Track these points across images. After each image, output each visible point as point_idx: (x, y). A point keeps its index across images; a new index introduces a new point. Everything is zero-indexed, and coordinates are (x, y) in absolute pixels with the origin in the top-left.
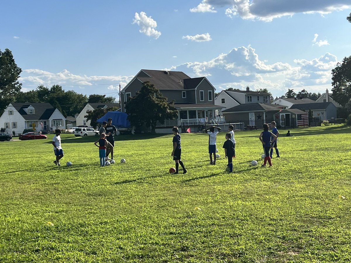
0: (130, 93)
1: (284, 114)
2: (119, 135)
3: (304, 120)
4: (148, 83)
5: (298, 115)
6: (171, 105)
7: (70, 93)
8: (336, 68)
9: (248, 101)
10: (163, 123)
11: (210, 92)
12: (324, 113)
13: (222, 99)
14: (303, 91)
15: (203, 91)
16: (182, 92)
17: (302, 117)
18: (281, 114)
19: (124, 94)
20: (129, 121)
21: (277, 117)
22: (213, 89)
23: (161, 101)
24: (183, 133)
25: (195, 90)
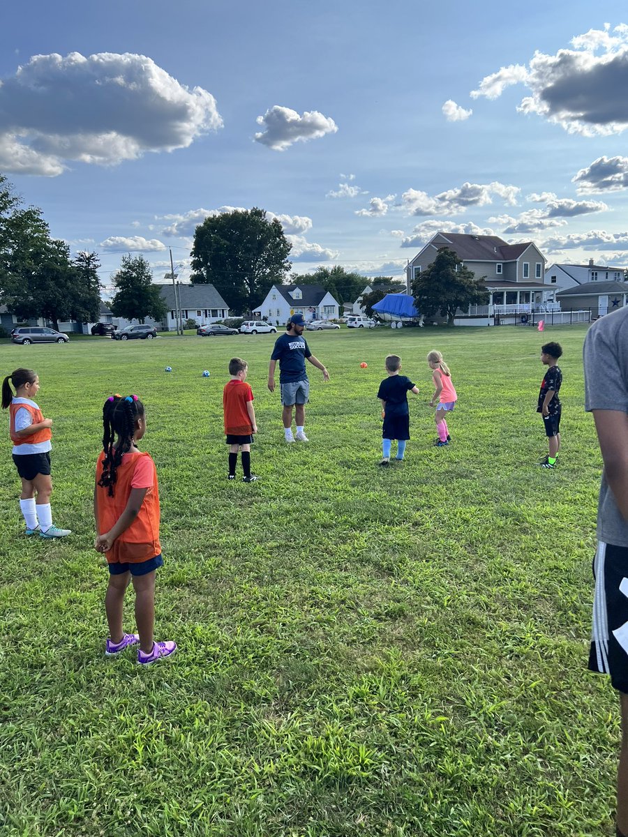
0: (420, 267)
2: (401, 328)
4: (447, 250)
6: (480, 284)
7: (352, 275)
9: (593, 279)
10: (466, 312)
11: (539, 266)
13: (552, 277)
15: (528, 263)
16: (497, 264)
19: (412, 268)
20: (416, 307)
22: (543, 260)
23: (465, 277)
24: (497, 327)
25: (516, 262)
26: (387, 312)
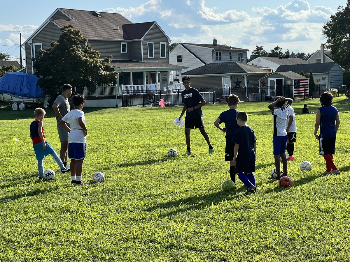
0: (41, 44)
1: (275, 79)
2: (24, 109)
3: (304, 88)
4: (71, 28)
5: (295, 80)
6: (106, 64)
8: (336, 14)
9: (217, 59)
10: (93, 92)
11: (163, 46)
12: (325, 78)
13: (177, 56)
14: (277, 48)
15: (153, 43)
16: (122, 43)
17: (300, 84)
18: (269, 80)
19: (31, 45)
20: (40, 87)
21: (264, 84)
22: (167, 40)
23: (91, 56)
24: (126, 107)
25: (140, 41)
26: (6, 92)
